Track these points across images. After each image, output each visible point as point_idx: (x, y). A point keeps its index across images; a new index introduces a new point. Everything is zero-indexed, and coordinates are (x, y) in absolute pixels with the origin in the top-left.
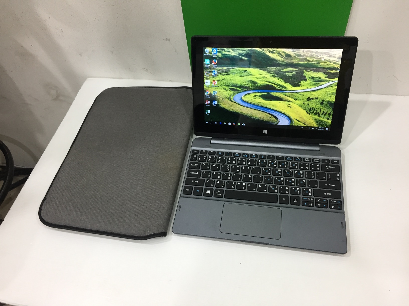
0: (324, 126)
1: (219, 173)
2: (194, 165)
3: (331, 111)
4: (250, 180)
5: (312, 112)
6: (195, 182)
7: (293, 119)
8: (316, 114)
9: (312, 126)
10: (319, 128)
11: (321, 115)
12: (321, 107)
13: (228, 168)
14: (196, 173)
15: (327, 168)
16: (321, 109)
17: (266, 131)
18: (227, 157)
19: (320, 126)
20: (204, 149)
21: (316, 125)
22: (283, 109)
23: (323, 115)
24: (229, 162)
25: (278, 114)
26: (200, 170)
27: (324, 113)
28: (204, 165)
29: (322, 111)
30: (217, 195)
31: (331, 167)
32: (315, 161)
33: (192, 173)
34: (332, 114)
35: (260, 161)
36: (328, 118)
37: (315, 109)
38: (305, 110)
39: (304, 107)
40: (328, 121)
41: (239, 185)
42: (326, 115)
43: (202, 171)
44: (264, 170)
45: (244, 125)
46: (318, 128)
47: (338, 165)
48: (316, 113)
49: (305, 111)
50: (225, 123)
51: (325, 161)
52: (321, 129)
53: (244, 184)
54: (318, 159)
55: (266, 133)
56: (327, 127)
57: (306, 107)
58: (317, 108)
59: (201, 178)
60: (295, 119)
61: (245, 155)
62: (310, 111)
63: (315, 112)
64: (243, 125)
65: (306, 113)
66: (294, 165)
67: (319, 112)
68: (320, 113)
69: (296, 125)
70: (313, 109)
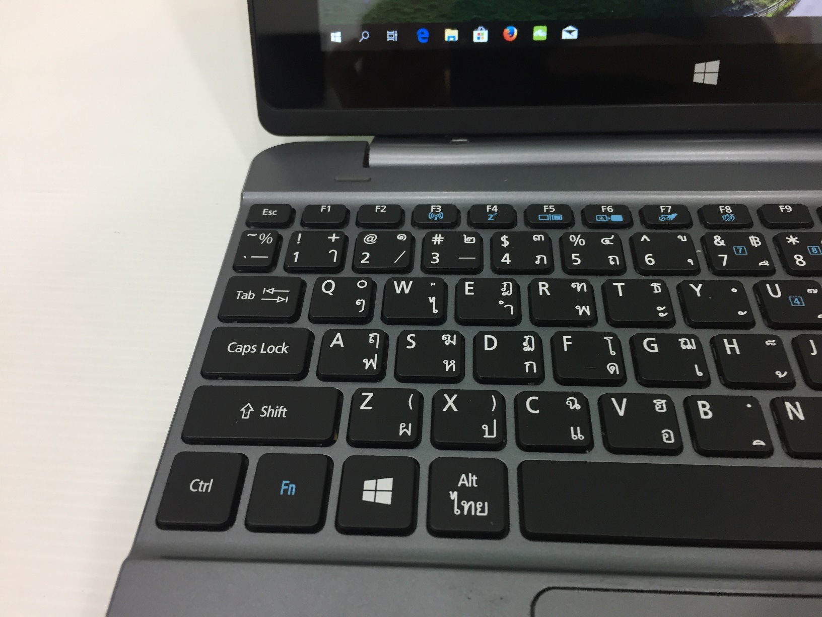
1: (447, 339)
2: (259, 295)
4: (700, 374)
6: (267, 412)
13: (507, 300)
14: (275, 349)
17: (715, 66)
18: (487, 235)
20: (326, 198)
24: (506, 259)
26: (304, 322)
28: (330, 292)
30: (457, 512)
33: (242, 350)
35: (718, 241)
41: (621, 413)
43: (319, 331)
44: (775, 293)
45: (575, 35)
50: (451, 35)
53: (660, 405)
55: (712, 80)
59: (312, 380)
61: (609, 214)
64: (565, 35)
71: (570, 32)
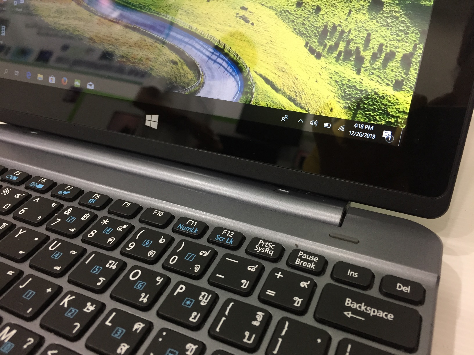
0: (375, 120)
3: (415, 46)
5: (332, 49)
7: (253, 74)
8: (344, 60)
9: (327, 113)
10: (355, 126)
11: (367, 64)
12: (373, 25)
15: (349, 309)
16: (369, 35)
17: (156, 118)
19: (360, 118)
21: (345, 111)
22: (219, 26)
23: (378, 63)
25: (202, 49)
27: (383, 56)
29: (374, 44)
31: (372, 312)
32: (298, 262)
34: (417, 59)
35: (68, 211)
36: (397, 81)
37: (343, 32)
38: (301, 34)
39: (300, 20)
40: (398, 94)
42: (390, 64)
45: (92, 87)
46: (349, 124)
47: (416, 312)
48: (348, 54)
49: (302, 42)
50: (40, 76)
51: (350, 273)
52: (360, 135)
54: (315, 255)
55: (155, 126)
56: (388, 127)
57: (307, 22)
58: (353, 26)
60: (261, 75)
62: (321, 43)
63: (342, 47)
65: (306, 50)
66: (190, 257)
67: (358, 48)
68: (362, 53)
69: (263, 104)
70: (337, 34)
71: (91, 85)
